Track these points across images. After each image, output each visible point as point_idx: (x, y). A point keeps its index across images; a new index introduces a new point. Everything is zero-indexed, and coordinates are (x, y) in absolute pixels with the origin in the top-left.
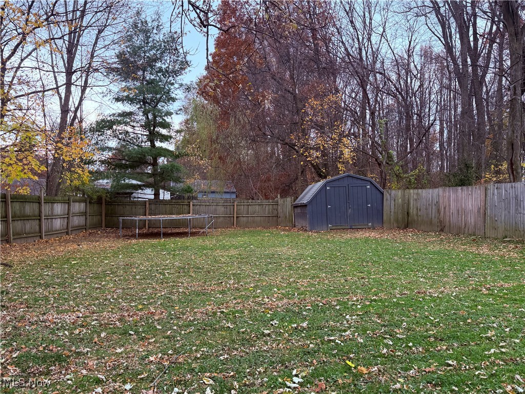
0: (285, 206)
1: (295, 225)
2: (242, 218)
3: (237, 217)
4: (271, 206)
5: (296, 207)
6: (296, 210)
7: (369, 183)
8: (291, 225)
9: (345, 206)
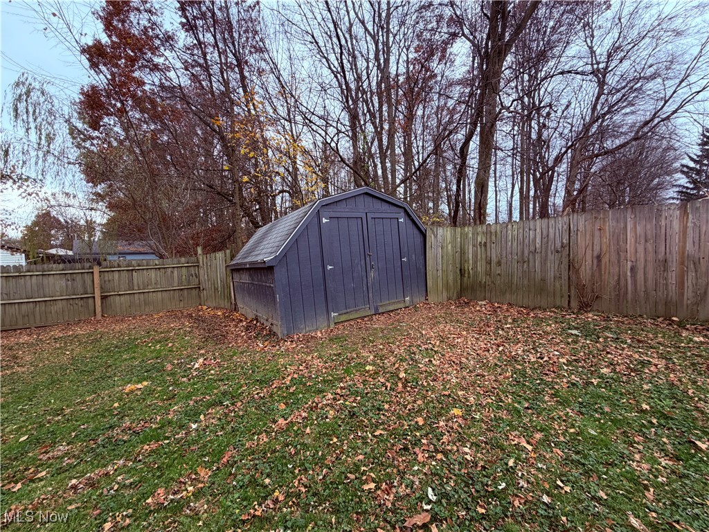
0: (214, 269)
1: (236, 304)
2: (118, 297)
3: (104, 298)
4: (184, 269)
5: (236, 270)
6: (236, 276)
7: (403, 214)
8: (227, 305)
9: (363, 262)
